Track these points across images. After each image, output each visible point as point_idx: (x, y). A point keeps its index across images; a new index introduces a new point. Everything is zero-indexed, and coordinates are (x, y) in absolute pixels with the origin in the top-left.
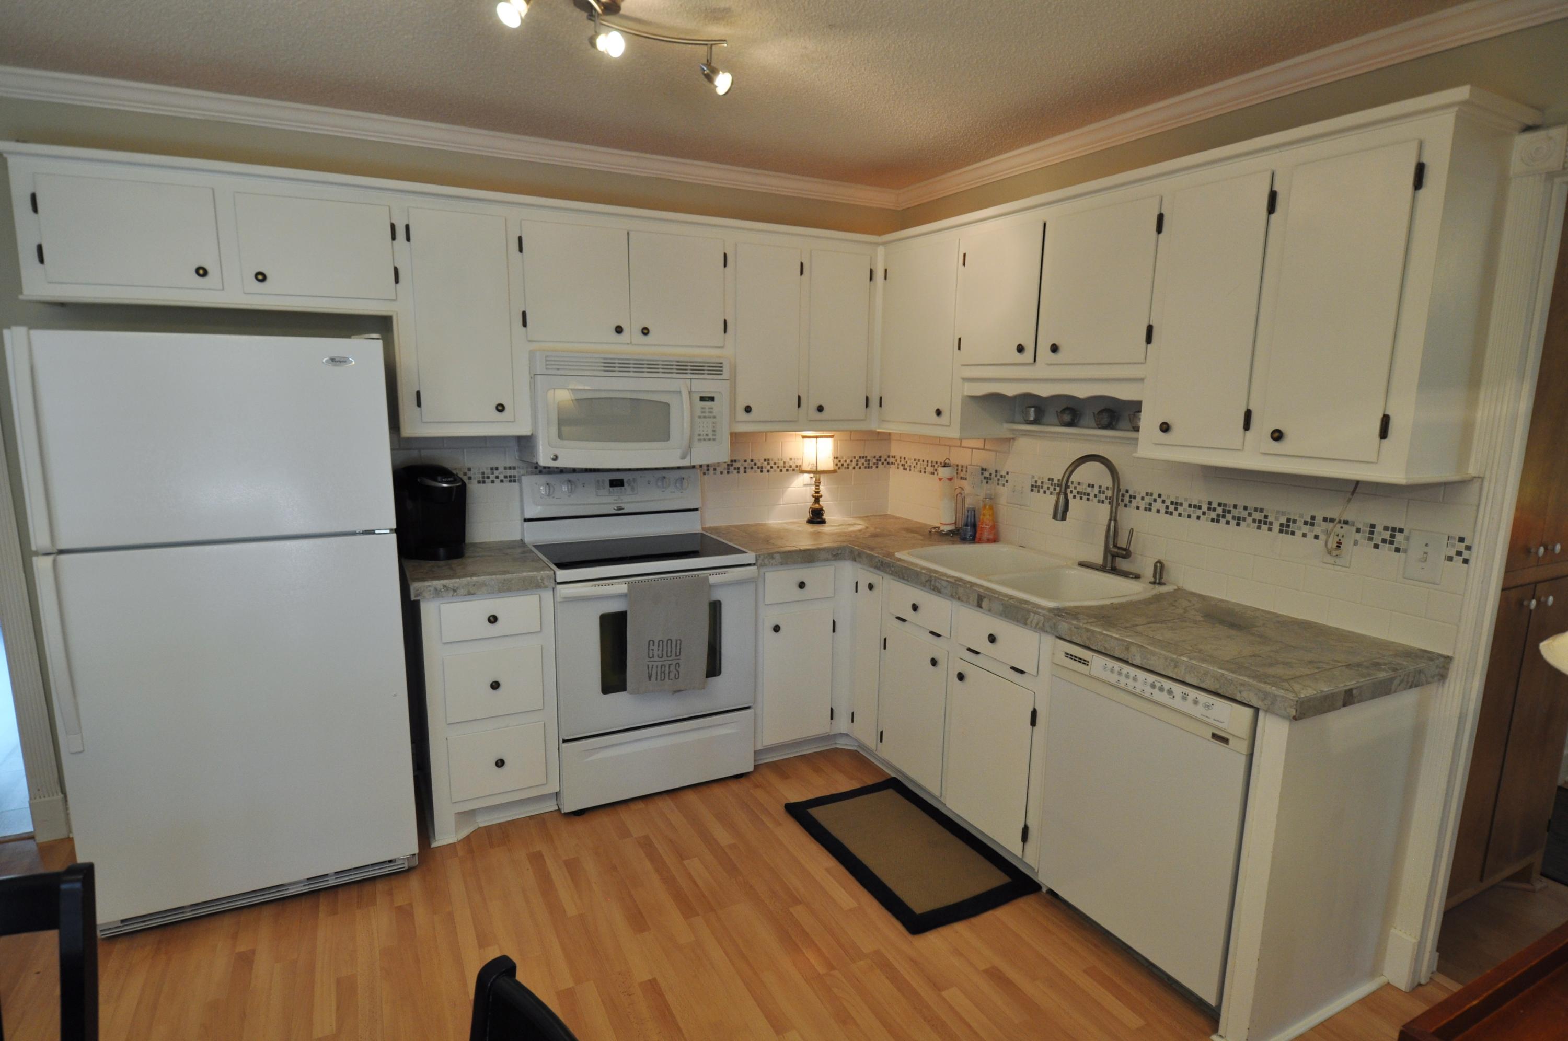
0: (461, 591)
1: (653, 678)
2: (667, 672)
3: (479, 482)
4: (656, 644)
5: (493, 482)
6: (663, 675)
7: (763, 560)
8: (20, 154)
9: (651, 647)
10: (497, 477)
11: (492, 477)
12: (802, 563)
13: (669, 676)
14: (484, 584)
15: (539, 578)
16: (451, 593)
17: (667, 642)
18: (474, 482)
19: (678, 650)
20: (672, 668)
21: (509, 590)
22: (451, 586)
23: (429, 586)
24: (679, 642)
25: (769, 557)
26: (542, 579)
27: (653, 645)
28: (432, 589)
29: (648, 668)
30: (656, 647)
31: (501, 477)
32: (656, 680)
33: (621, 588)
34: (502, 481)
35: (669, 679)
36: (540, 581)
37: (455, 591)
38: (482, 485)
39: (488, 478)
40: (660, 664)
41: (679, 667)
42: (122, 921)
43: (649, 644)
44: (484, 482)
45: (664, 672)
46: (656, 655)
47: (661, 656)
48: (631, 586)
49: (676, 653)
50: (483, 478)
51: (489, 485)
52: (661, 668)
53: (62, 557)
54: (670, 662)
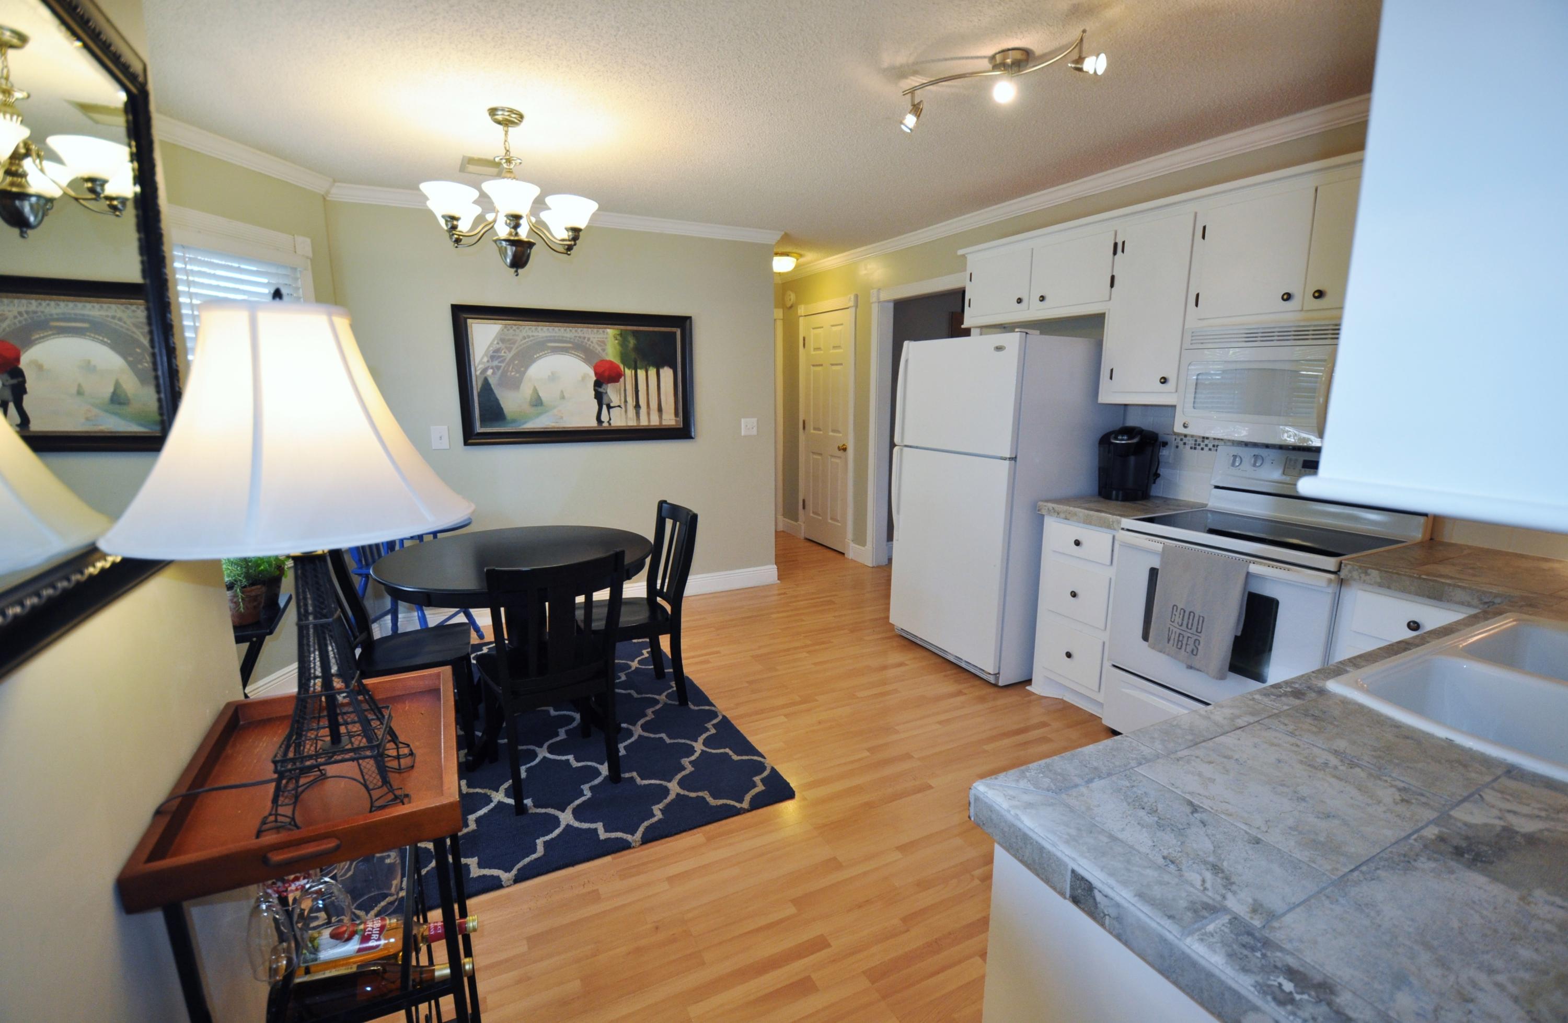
0: (1062, 515)
1: (1171, 642)
2: (1184, 642)
3: (1191, 448)
4: (1179, 610)
5: (1202, 449)
6: (1180, 643)
7: (1350, 572)
8: (970, 253)
9: (1174, 612)
10: (1206, 445)
11: (1203, 445)
12: (1417, 594)
13: (1186, 648)
14: (1075, 514)
15: (1111, 520)
16: (1056, 514)
17: (1190, 615)
18: (1188, 447)
19: (1200, 627)
20: (1191, 642)
21: (1090, 523)
22: (1057, 509)
23: (1045, 506)
24: (1201, 618)
25: (1360, 571)
26: (1113, 522)
27: (1176, 611)
28: (1047, 508)
29: (1169, 631)
30: (1177, 614)
31: (1210, 446)
32: (1173, 646)
33: (1157, 545)
34: (1210, 450)
35: (1185, 651)
36: (1111, 523)
37: (1058, 514)
38: (1193, 450)
39: (1199, 445)
40: (1178, 631)
41: (1199, 644)
42: (902, 629)
43: (1173, 609)
44: (1195, 448)
45: (1182, 641)
46: (1176, 621)
47: (1180, 624)
48: (1165, 548)
49: (1197, 628)
50: (1195, 444)
51: (1198, 451)
52: (1179, 636)
53: (905, 449)
54: (1190, 635)
